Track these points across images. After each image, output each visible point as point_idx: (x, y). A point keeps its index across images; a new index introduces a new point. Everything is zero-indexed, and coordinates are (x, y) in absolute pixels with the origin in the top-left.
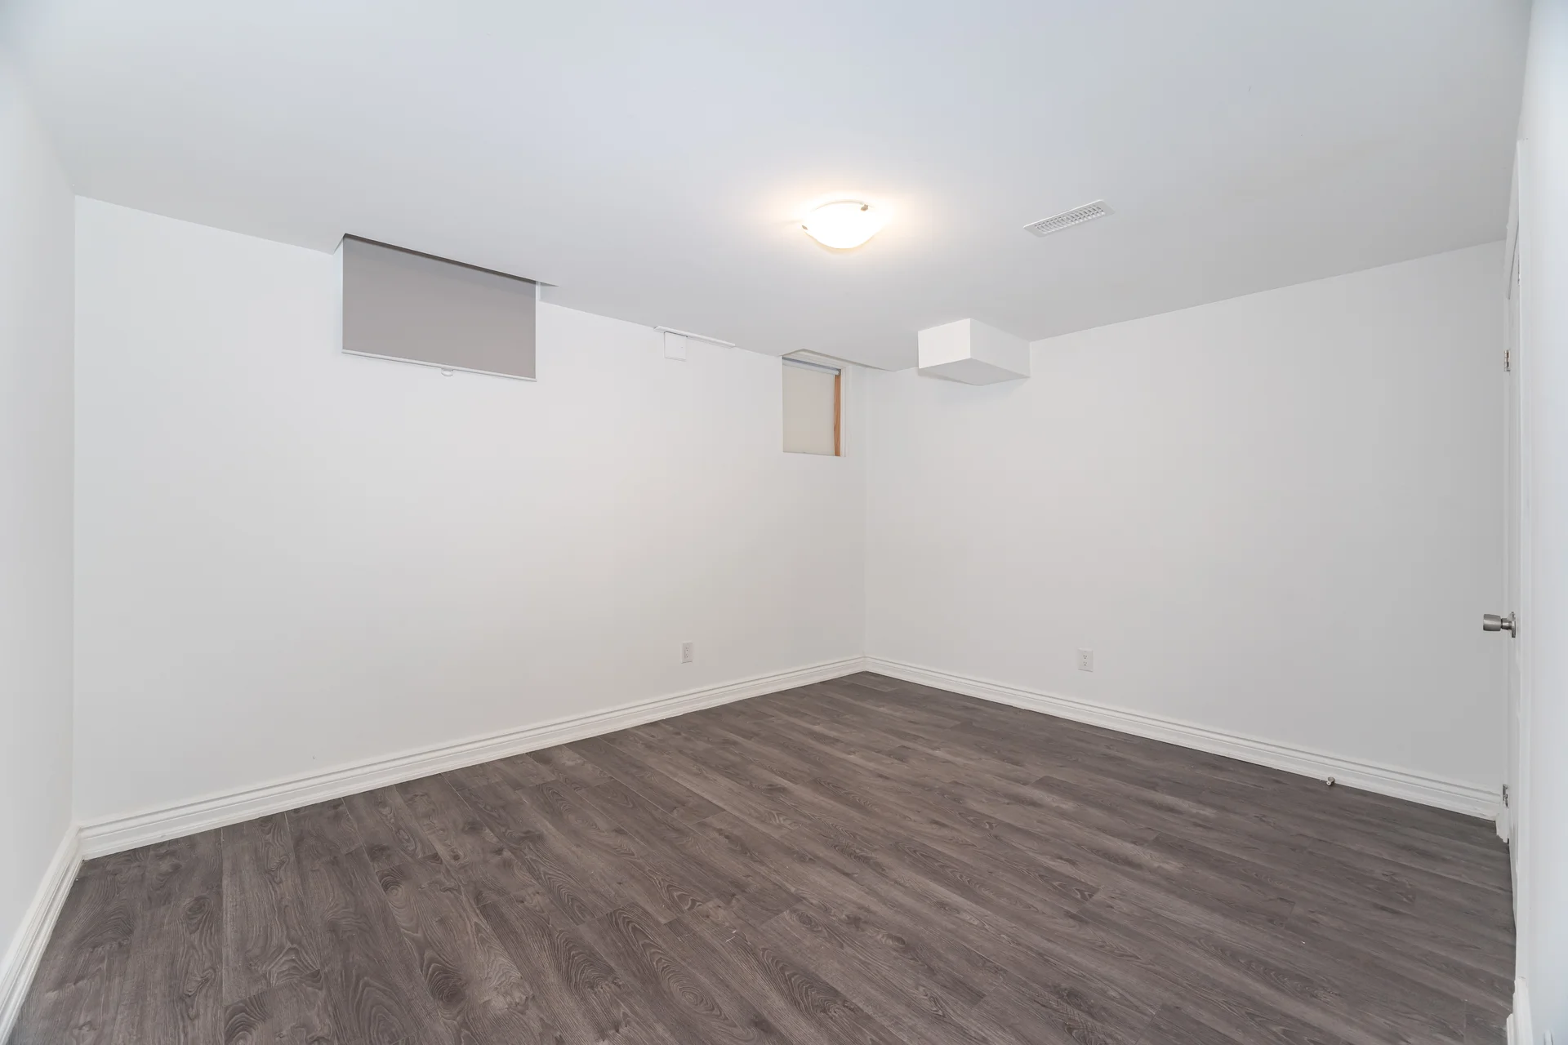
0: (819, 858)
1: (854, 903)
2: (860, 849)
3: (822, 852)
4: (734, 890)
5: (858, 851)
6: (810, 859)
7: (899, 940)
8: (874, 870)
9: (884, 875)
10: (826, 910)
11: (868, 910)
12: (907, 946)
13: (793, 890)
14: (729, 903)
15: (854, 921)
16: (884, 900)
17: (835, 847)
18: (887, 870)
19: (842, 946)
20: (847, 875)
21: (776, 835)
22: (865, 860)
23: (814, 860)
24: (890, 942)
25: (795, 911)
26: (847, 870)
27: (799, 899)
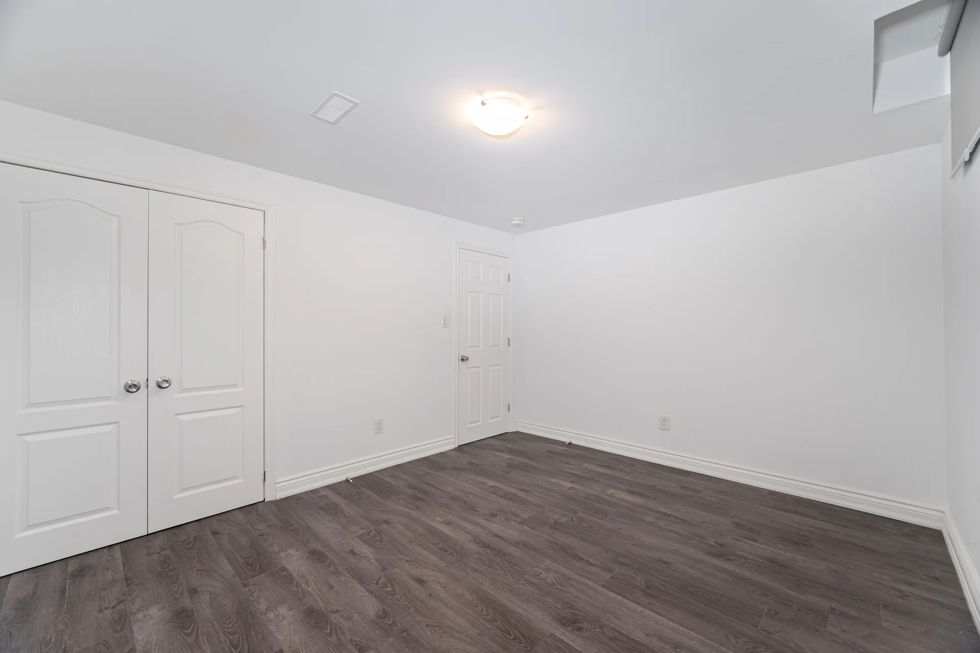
0: (514, 545)
1: (493, 523)
2: (487, 553)
3: (512, 550)
4: (556, 526)
5: (489, 552)
6: (519, 544)
7: (476, 511)
8: (480, 540)
9: (475, 537)
10: (507, 519)
11: (487, 520)
12: (472, 509)
13: (525, 527)
14: (555, 521)
15: (493, 515)
16: (478, 524)
17: (504, 554)
18: (472, 540)
19: (499, 508)
20: (497, 536)
21: (547, 562)
22: (486, 546)
23: (517, 544)
24: (479, 509)
25: (521, 518)
26: (496, 538)
27: (520, 523)
